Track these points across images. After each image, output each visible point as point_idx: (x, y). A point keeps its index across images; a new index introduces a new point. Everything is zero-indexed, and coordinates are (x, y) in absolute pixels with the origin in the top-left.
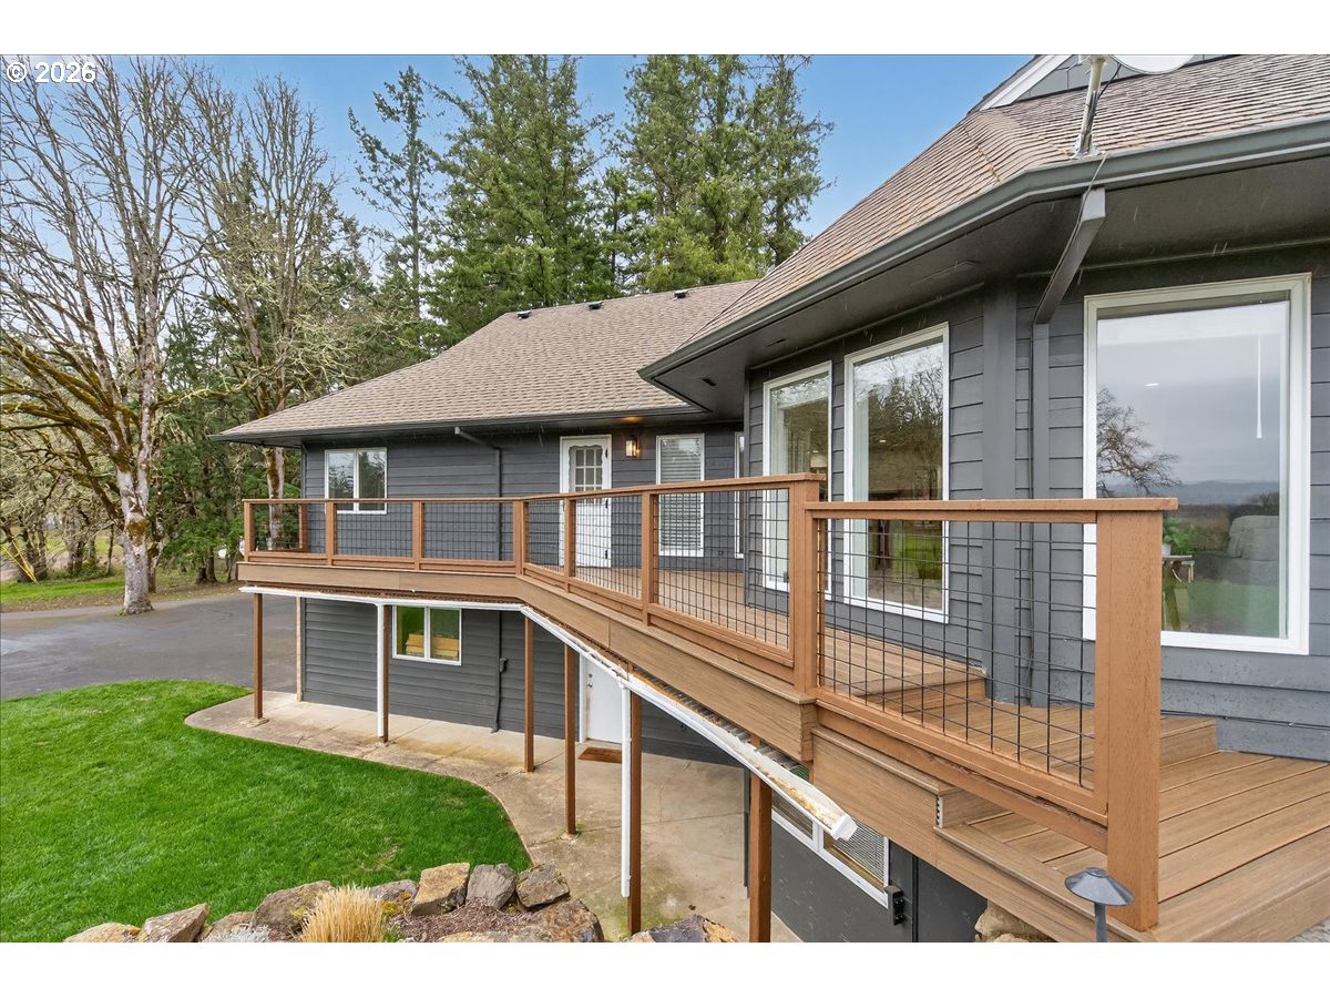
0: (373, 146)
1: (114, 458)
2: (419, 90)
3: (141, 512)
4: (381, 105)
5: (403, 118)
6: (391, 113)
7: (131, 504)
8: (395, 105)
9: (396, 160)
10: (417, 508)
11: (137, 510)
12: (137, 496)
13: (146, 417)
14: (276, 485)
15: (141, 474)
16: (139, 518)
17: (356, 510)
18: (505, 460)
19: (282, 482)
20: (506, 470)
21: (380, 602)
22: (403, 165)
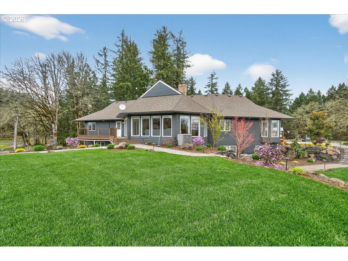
0: (98, 61)
1: (51, 122)
2: (107, 51)
3: (56, 131)
4: (99, 54)
5: (103, 56)
6: (101, 55)
7: (54, 130)
8: (102, 54)
9: (102, 65)
10: (99, 130)
11: (55, 131)
12: (55, 128)
13: (57, 115)
14: (79, 127)
15: (56, 125)
16: (56, 132)
17: (92, 130)
18: (110, 124)
19: (80, 126)
20: (110, 125)
21: (94, 141)
22: (103, 65)
